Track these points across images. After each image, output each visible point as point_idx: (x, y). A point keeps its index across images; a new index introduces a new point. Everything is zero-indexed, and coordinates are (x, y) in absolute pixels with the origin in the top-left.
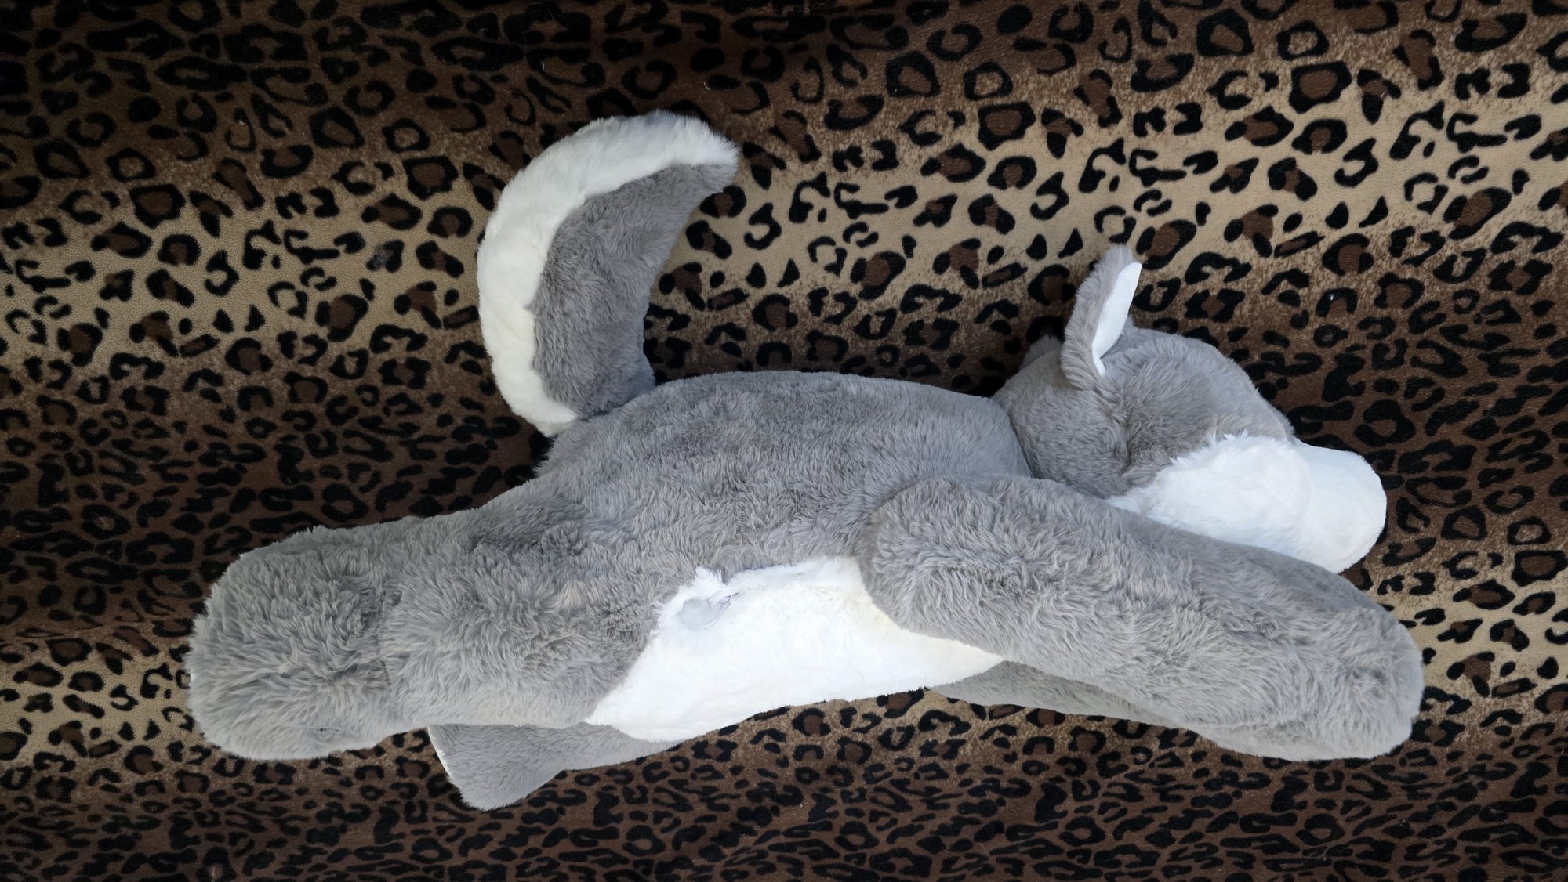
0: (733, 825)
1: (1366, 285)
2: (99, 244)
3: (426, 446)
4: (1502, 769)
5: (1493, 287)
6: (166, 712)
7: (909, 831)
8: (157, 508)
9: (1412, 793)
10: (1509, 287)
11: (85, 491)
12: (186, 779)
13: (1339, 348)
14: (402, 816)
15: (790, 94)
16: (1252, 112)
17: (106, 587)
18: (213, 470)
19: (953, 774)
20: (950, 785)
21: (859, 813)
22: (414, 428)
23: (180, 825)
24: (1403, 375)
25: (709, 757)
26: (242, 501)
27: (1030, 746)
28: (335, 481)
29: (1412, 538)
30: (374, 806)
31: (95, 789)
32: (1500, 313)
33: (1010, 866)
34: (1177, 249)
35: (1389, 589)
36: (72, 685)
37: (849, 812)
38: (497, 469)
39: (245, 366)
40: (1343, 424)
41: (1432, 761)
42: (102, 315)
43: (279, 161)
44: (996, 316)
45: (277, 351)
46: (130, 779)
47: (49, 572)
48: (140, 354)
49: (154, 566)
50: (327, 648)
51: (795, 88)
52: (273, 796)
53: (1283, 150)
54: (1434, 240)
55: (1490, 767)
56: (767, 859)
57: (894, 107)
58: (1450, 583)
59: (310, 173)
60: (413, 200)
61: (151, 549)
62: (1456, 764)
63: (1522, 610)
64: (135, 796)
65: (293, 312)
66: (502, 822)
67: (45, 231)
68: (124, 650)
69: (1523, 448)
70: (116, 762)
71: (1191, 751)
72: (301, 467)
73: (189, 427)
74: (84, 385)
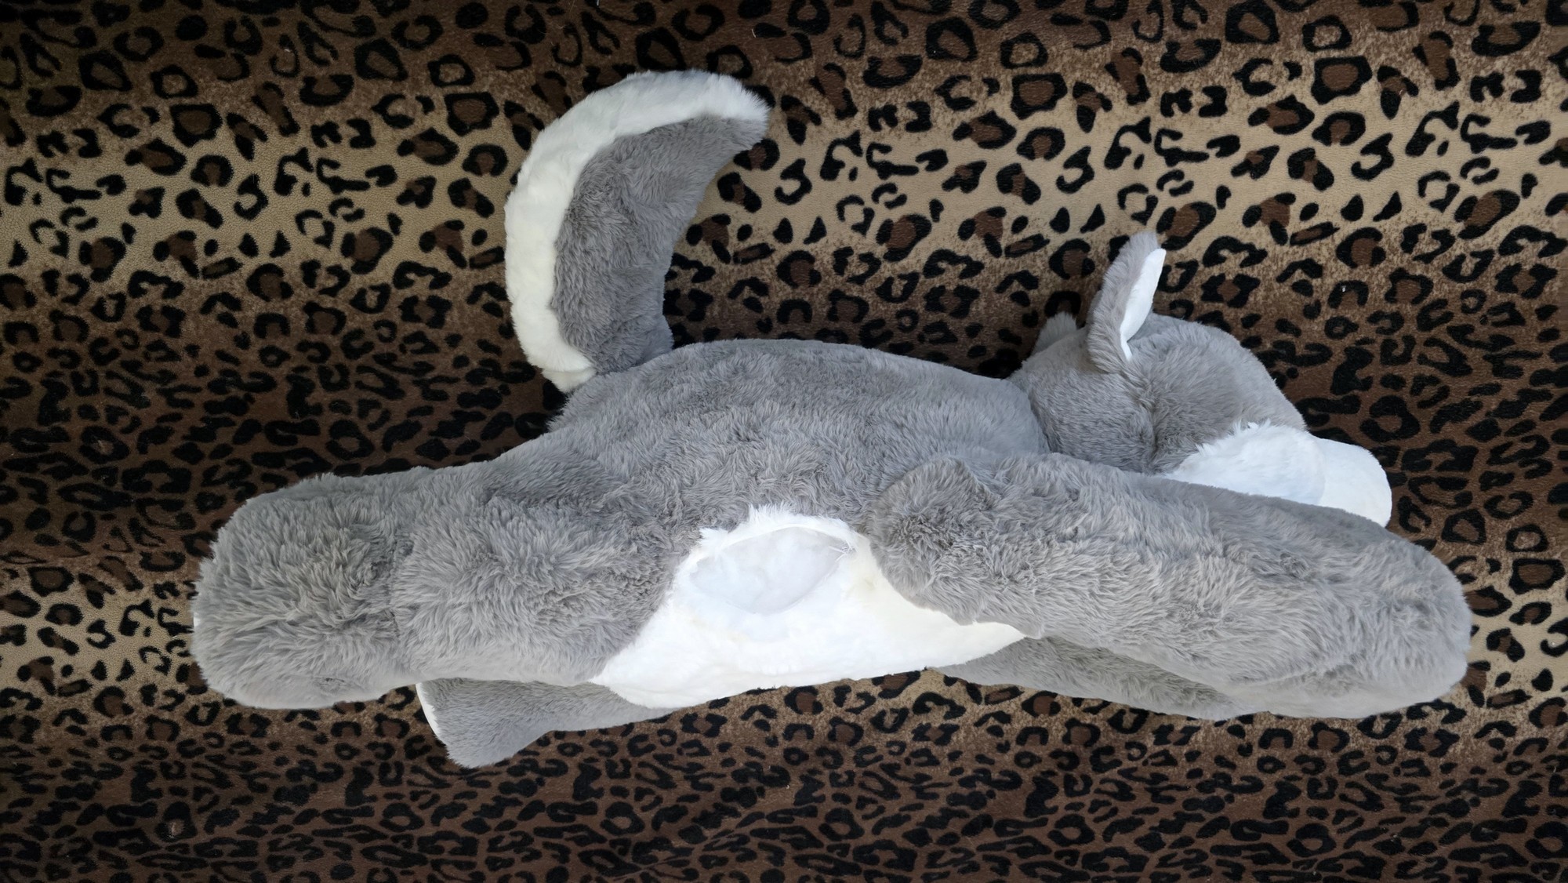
0: (716, 806)
1: (1377, 279)
2: (133, 158)
3: (439, 386)
4: (1495, 786)
5: (1499, 288)
7: (896, 821)
8: (159, 435)
9: (1405, 804)
10: (1515, 290)
11: (87, 412)
12: (155, 725)
13: (1349, 341)
14: (377, 777)
15: (832, 47)
16: (1275, 100)
17: (97, 514)
18: (221, 398)
19: (945, 761)
20: (941, 773)
21: (846, 799)
22: (430, 368)
23: (143, 775)
24: (1410, 371)
25: (697, 731)
26: (246, 433)
27: (1024, 736)
28: (344, 417)
30: (347, 765)
31: (61, 731)
32: (1506, 316)
33: (996, 865)
34: (1195, 231)
36: (49, 617)
37: (836, 797)
38: (508, 415)
39: (266, 292)
40: (1349, 417)
41: (1425, 773)
43: (319, 89)
44: (1016, 286)
45: (299, 280)
46: (98, 722)
47: (40, 495)
48: (161, 273)
49: (149, 495)
50: (336, 596)
51: (837, 42)
52: (244, 749)
53: (1303, 139)
54: (1444, 238)
55: (1482, 783)
56: (748, 846)
57: (931, 70)
59: (349, 102)
60: (451, 135)
61: (147, 477)
62: (1449, 777)
63: (1518, 619)
64: (100, 741)
65: (319, 241)
66: (479, 790)
67: (81, 141)
68: (107, 582)
69: (1523, 453)
70: (84, 701)
71: (1185, 750)
72: (311, 400)
73: (202, 350)
74: (100, 302)
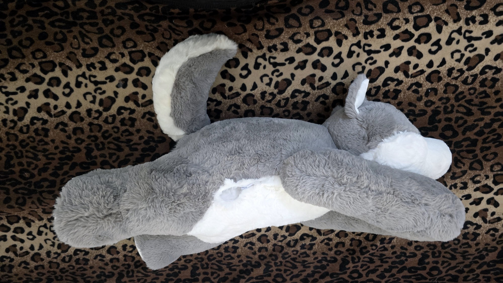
0: (238, 276)
1: (440, 86)
2: (28, 80)
3: (135, 146)
4: (493, 249)
5: (481, 86)
6: (45, 240)
7: (297, 276)
8: (45, 169)
9: (464, 257)
10: (486, 86)
11: (20, 164)
12: (52, 264)
13: (433, 107)
14: (125, 275)
15: (253, 28)
16: (401, 31)
17: (26, 197)
18: (64, 156)
19: (312, 255)
20: (310, 259)
21: (280, 270)
22: (131, 141)
23: (49, 280)
24: (453, 116)
25: (229, 252)
26: (73, 167)
27: (337, 245)
28: (104, 159)
29: (460, 170)
30: (116, 272)
31: (21, 268)
32: (484, 95)
34: (379, 76)
35: (453, 188)
36: (14, 232)
37: (277, 270)
38: (158, 154)
39: (75, 120)
40: (435, 132)
41: (470, 246)
42: (28, 104)
43: (87, 52)
44: (321, 99)
45: (86, 115)
46: (33, 264)
47: (7, 192)
48: (40, 117)
49: (43, 189)
50: (102, 207)
51: (255, 26)
52: (82, 269)
53: (411, 43)
54: (461, 71)
55: (489, 248)
57: (287, 32)
58: (473, 185)
59: (98, 56)
60: (131, 64)
61: (42, 183)
62: (478, 247)
63: (496, 194)
64: (34, 270)
65: (91, 102)
66: (160, 277)
67: (10, 76)
68: (32, 219)
69: (493, 140)
70: (28, 258)
71: (390, 245)
72: (93, 154)
73: (56, 141)
74: (21, 128)
